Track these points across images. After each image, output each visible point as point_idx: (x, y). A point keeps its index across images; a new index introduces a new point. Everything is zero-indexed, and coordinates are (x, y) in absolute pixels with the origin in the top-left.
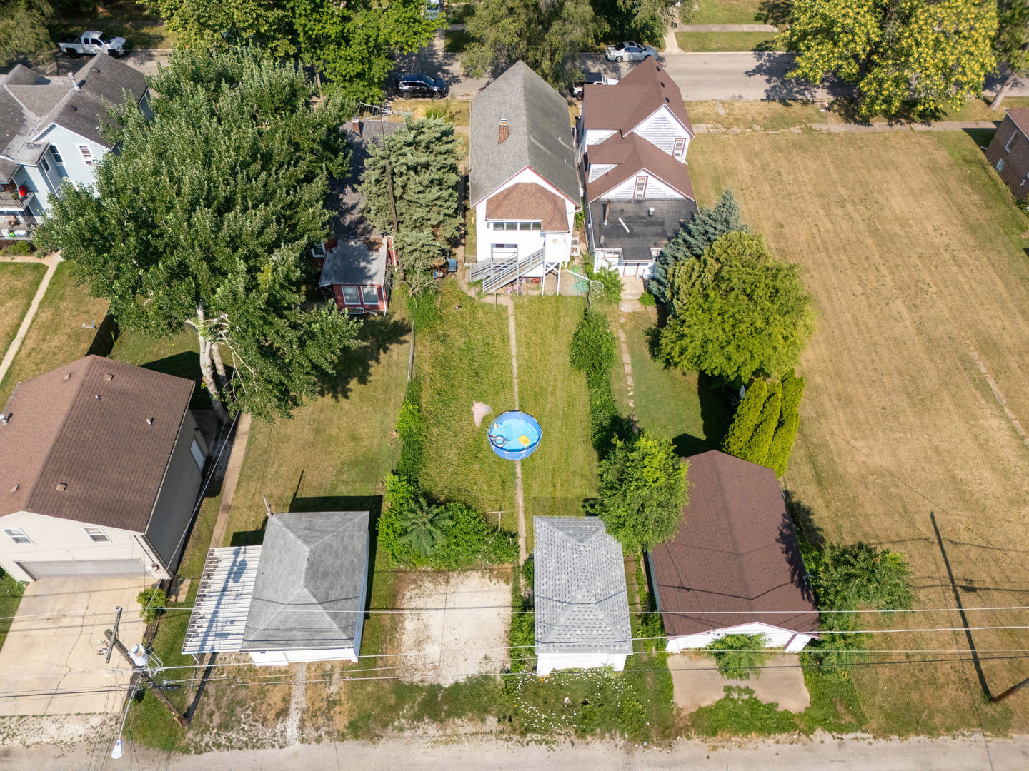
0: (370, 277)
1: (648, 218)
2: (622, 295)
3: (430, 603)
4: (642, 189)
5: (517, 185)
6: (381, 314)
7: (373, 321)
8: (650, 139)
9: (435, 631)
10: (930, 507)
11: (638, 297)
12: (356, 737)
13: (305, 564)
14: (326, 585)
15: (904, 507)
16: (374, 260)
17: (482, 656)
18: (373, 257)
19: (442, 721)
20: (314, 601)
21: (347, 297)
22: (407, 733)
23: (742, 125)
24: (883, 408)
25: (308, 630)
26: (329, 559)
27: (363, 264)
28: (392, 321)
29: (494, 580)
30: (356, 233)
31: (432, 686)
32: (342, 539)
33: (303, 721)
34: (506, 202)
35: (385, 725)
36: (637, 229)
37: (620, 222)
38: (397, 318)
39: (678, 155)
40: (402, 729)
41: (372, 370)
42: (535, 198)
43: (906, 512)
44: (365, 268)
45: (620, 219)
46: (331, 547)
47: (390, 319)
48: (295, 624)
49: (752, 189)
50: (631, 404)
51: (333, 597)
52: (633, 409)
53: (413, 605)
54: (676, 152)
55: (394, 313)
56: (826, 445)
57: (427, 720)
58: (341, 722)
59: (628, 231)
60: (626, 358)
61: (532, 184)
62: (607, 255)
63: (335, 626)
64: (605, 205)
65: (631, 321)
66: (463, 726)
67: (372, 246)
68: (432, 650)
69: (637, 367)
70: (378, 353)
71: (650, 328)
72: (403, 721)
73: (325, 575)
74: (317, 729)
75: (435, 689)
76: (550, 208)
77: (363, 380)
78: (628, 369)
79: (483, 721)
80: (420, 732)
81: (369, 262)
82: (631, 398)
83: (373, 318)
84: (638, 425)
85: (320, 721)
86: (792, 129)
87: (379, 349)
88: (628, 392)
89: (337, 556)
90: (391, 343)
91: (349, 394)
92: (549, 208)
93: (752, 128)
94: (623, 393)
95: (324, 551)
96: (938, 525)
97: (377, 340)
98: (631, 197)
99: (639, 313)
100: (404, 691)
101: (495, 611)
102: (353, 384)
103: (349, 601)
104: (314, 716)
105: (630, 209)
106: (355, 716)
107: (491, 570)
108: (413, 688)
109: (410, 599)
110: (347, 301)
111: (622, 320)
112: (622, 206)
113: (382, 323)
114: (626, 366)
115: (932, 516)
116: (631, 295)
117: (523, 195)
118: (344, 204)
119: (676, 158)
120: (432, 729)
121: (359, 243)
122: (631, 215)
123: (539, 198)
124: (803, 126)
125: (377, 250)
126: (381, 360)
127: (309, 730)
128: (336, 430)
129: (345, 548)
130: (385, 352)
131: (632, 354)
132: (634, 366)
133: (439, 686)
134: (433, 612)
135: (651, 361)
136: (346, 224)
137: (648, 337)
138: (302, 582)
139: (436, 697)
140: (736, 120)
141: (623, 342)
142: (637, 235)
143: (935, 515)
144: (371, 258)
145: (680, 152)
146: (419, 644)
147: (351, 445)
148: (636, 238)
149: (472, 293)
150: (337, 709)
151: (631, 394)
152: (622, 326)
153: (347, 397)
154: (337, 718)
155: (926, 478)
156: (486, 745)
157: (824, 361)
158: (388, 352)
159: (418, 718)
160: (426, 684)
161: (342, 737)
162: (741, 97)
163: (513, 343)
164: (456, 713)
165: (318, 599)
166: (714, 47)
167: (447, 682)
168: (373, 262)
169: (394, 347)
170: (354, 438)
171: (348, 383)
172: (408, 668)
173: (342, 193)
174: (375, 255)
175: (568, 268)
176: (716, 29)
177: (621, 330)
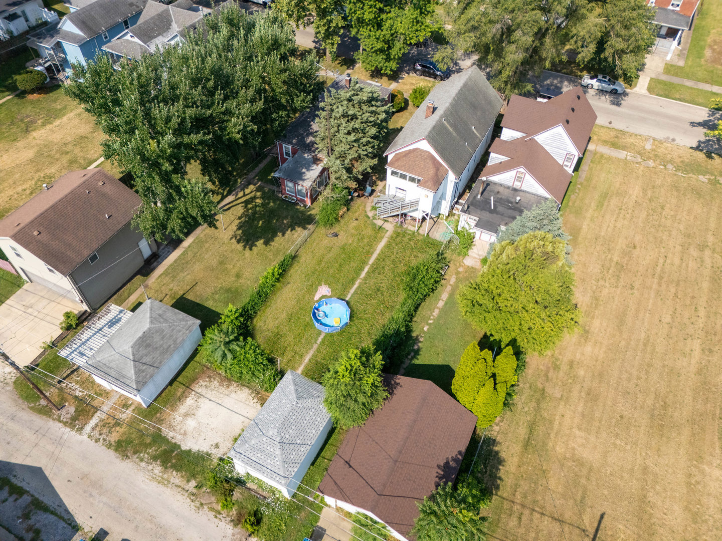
0: (304, 180)
1: (514, 204)
2: (470, 252)
3: (209, 394)
4: (520, 181)
5: (417, 149)
6: (305, 206)
7: (297, 209)
8: (547, 148)
9: (200, 413)
10: (606, 508)
11: (481, 258)
12: (116, 450)
13: (140, 334)
14: (144, 352)
15: (583, 498)
16: (312, 170)
17: (215, 442)
18: (313, 168)
19: (166, 468)
20: (131, 358)
21: (288, 189)
22: (143, 464)
23: (658, 161)
24: (622, 417)
25: (119, 373)
26: (157, 338)
27: (304, 170)
28: (309, 213)
29: (255, 400)
30: (311, 149)
31: (175, 444)
32: (173, 330)
33: (96, 425)
34: (404, 158)
35: (135, 453)
36: (500, 209)
37: (491, 200)
38: (313, 212)
39: (566, 166)
40: (142, 460)
41: (276, 239)
42: (425, 162)
43: (581, 502)
44: (304, 173)
45: (492, 198)
46: (163, 331)
47: (309, 211)
48: (115, 366)
49: (630, 211)
50: (425, 329)
51: (144, 361)
52: (425, 333)
53: (199, 391)
54: (566, 163)
55: (314, 209)
56: (551, 422)
57: (158, 463)
58: (114, 437)
59: (492, 208)
60: (445, 296)
61: (427, 152)
62: (469, 220)
63: (134, 378)
64: (488, 184)
65: (466, 272)
66: (176, 478)
67: (316, 160)
68: (191, 423)
69: (448, 306)
70: (287, 230)
72: (146, 456)
73: (148, 346)
74: (100, 434)
75: (176, 446)
77: (266, 243)
78: (441, 304)
79: (188, 481)
80: (150, 467)
81: (308, 170)
82: (430, 325)
83: (298, 207)
84: (420, 344)
85: (105, 430)
86: (701, 177)
87: (289, 227)
88: (429, 319)
89: (163, 338)
90: (299, 227)
91: (253, 248)
92: (432, 172)
93: (665, 166)
94: (425, 320)
95: (157, 332)
96: (602, 525)
97: (293, 221)
98: (511, 184)
99: (476, 269)
100: (159, 438)
101: (242, 418)
102: (260, 243)
103: (152, 368)
104: (104, 426)
105: (505, 193)
106: (124, 438)
107: (258, 393)
108: (165, 440)
109: (200, 387)
110: (288, 191)
111: (461, 270)
112: (501, 189)
113: (303, 213)
114: (441, 301)
115: (602, 516)
116: (477, 254)
117: (417, 157)
118: (312, 129)
119: (564, 167)
120: (157, 469)
121: (310, 156)
122: (503, 197)
123: (428, 163)
124: (712, 178)
125: (318, 165)
126: (286, 235)
127: (96, 432)
128: (232, 266)
129: (171, 336)
130: (291, 231)
131: (451, 295)
132: (446, 303)
133: (179, 446)
134: (207, 401)
136: (307, 142)
138: (132, 343)
139: (173, 451)
140: (656, 156)
141: (450, 285)
142: (497, 213)
143: (605, 516)
144: (311, 168)
145: (569, 164)
146: (186, 415)
147: (233, 279)
148: (495, 215)
149: (370, 214)
150: (118, 429)
151: (431, 322)
152: (458, 273)
153: (251, 249)
154: (114, 434)
155: (619, 485)
156: (179, 497)
157: (597, 361)
158: (294, 231)
159: (155, 458)
160: (173, 441)
161: (109, 446)
162: (674, 140)
163: (375, 256)
164: (177, 468)
165: (134, 358)
166: (678, 96)
167: (184, 447)
168: (311, 171)
169: (299, 230)
170: (238, 276)
171: (258, 241)
172: (170, 427)
173: (312, 121)
174: (315, 167)
175: (446, 220)
176: (689, 83)
177: (455, 276)
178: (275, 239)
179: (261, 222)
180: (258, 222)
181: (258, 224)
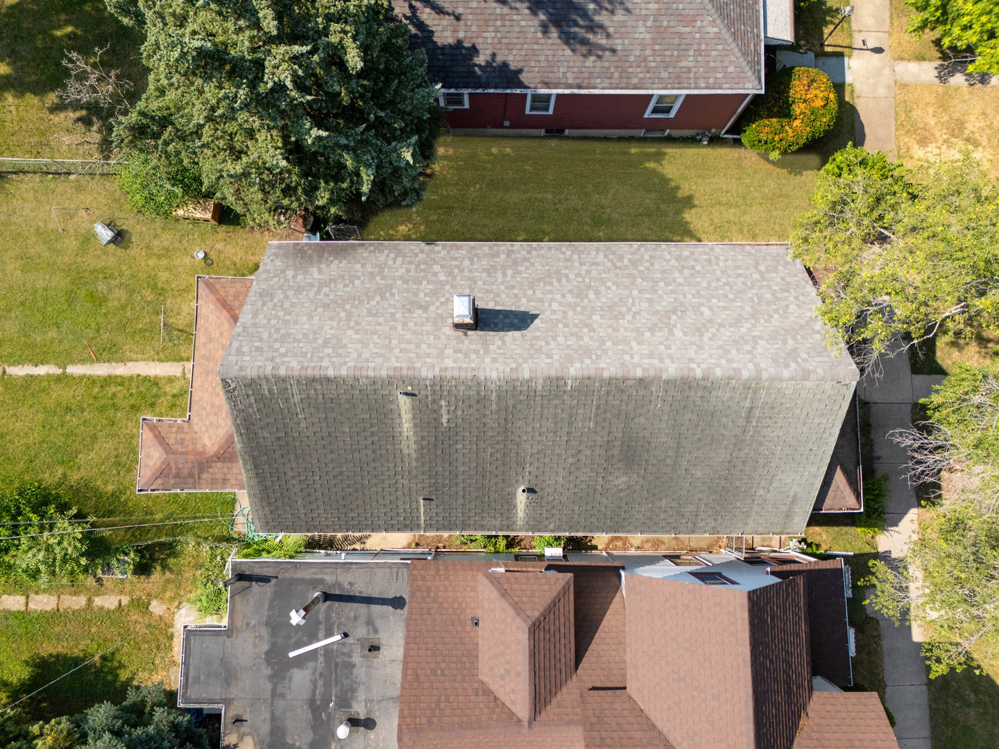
36: (300, 680)
41: (32, 99)
59: (292, 654)
65: (147, 626)
71: (121, 666)
76: (208, 443)
111: (156, 608)
114: (22, 599)
122: (356, 672)
126: (62, 115)
131: (55, 616)
135: (25, 656)
137: (97, 658)
141: (90, 601)
148: (266, 671)
152: (141, 606)
163: (101, 370)
177: (125, 600)
178: (28, 95)
179: (69, 29)
180: (67, 23)
181: (59, 27)
